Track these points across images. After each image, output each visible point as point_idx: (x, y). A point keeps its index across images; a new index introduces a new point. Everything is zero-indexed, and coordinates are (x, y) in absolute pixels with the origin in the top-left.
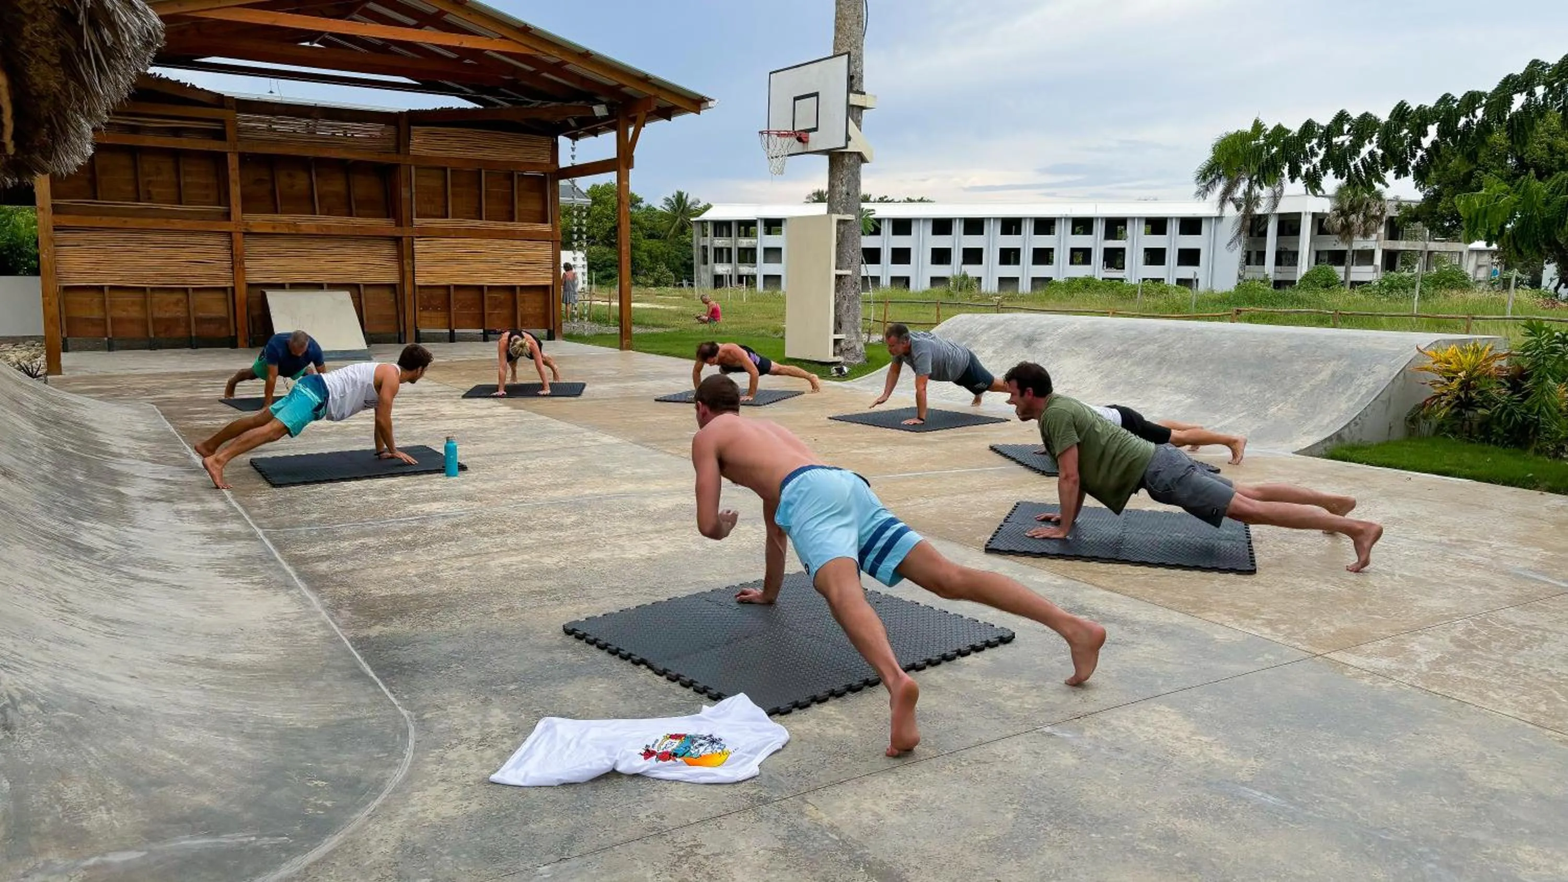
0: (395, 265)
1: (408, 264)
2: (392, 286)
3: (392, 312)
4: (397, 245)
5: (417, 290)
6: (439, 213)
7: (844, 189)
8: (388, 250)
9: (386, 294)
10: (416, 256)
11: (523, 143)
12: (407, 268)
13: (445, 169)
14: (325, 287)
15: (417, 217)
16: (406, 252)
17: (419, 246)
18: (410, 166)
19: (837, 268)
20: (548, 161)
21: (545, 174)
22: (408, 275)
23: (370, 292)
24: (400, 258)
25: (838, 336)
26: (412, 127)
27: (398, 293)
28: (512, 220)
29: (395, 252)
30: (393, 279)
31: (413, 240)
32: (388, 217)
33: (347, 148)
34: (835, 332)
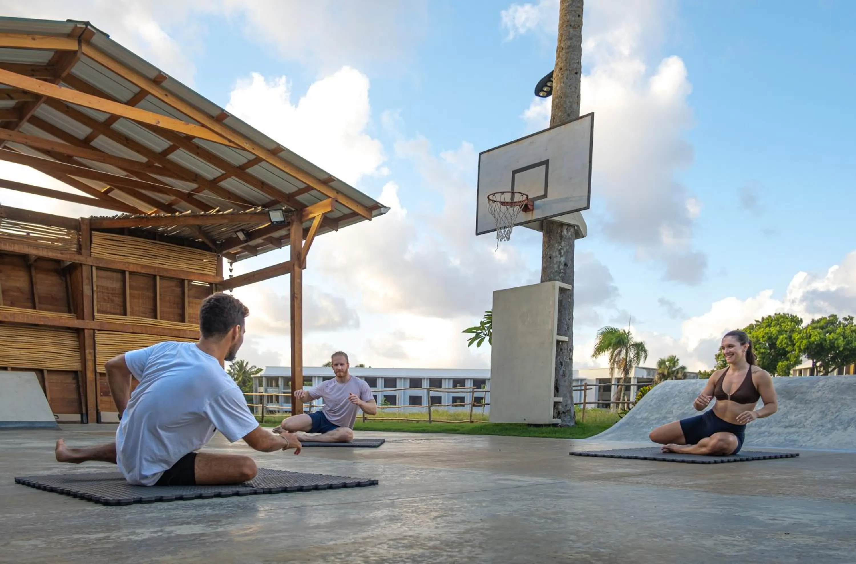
0: (76, 355)
1: (90, 353)
2: (75, 372)
3: (74, 396)
4: (79, 337)
5: (98, 377)
6: (118, 311)
7: (563, 259)
8: (70, 341)
9: (69, 380)
10: (98, 347)
11: (193, 256)
12: (89, 357)
13: (123, 272)
14: (9, 369)
15: (98, 312)
16: (88, 342)
17: (100, 338)
18: (92, 266)
19: (558, 334)
20: (213, 273)
21: (210, 284)
22: (90, 365)
23: (54, 378)
24: (81, 348)
25: (557, 399)
26: (93, 232)
27: (80, 379)
28: (183, 321)
29: (76, 343)
30: (76, 366)
31: (94, 333)
32: (70, 312)
33: (29, 245)
34: (555, 397)
